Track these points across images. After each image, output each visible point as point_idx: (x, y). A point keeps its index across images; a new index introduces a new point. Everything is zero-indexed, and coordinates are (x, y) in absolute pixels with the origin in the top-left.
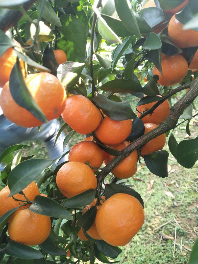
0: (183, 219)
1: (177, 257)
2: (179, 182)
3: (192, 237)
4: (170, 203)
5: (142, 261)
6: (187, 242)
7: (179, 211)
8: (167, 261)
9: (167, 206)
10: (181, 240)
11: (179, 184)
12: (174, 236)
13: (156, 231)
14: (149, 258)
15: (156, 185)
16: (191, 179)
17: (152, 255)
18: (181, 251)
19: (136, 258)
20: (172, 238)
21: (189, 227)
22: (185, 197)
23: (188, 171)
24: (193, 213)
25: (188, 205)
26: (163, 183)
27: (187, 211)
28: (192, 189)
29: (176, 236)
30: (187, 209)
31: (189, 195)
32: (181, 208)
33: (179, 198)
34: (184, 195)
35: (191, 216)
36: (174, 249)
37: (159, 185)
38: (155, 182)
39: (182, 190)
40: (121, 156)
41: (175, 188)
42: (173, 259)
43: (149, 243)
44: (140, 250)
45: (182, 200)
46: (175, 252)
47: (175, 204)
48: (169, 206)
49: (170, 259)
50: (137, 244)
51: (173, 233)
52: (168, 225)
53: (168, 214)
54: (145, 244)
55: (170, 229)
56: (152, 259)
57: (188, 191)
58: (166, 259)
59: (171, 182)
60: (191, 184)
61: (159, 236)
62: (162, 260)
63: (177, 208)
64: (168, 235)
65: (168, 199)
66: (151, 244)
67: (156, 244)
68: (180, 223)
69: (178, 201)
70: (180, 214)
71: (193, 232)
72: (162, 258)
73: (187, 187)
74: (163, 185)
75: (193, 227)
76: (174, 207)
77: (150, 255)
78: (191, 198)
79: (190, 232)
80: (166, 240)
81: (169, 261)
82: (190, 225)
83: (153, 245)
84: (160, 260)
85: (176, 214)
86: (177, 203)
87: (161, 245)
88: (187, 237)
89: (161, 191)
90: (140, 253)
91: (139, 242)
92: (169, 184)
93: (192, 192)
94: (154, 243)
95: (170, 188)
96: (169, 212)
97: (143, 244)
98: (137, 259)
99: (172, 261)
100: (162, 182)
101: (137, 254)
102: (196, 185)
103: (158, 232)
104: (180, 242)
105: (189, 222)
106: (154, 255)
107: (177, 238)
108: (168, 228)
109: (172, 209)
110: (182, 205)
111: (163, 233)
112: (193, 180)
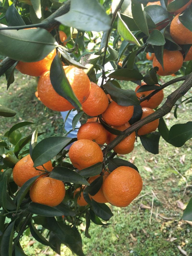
0: (160, 191)
1: (153, 224)
2: (158, 159)
3: (167, 207)
4: (149, 177)
5: (122, 227)
6: (162, 211)
7: (156, 185)
8: (144, 227)
9: (146, 180)
10: (157, 209)
11: (158, 161)
12: (151, 206)
13: (135, 202)
14: (128, 225)
15: (137, 161)
16: (169, 156)
17: (131, 222)
18: (157, 219)
19: (117, 224)
20: (149, 208)
21: (164, 199)
22: (162, 172)
23: (167, 149)
24: (169, 186)
25: (165, 180)
26: (143, 160)
27: (164, 184)
28: (169, 165)
29: (153, 206)
30: (163, 183)
31: (166, 170)
32: (158, 182)
33: (157, 173)
34: (161, 170)
35: (167, 189)
36: (151, 217)
37: (140, 161)
38: (136, 158)
39: (160, 166)
40: (123, 136)
41: (154, 164)
42: (149, 225)
43: (128, 212)
44: (121, 218)
45: (159, 175)
46: (152, 220)
47: (153, 178)
48: (148, 180)
49: (146, 225)
50: (118, 212)
51: (150, 203)
52: (146, 197)
53: (146, 187)
54: (125, 212)
55: (148, 200)
56: (131, 226)
57: (165, 167)
58: (144, 226)
59: (150, 159)
60: (168, 160)
61: (138, 206)
62: (140, 226)
63: (155, 181)
64: (146, 205)
65: (147, 174)
66: (130, 213)
67: (135, 213)
68: (157, 195)
69: (156, 176)
70: (157, 187)
71: (168, 203)
72: (140, 224)
73: (164, 164)
74: (143, 161)
75: (168, 199)
76: (152, 180)
77: (129, 222)
78: (168, 173)
79: (165, 202)
80: (144, 210)
81: (146, 227)
82: (165, 197)
83: (132, 213)
84: (137, 226)
85: (154, 187)
86: (155, 177)
87: (139, 213)
88: (162, 207)
89: (141, 167)
90: (120, 220)
91: (120, 211)
92: (148, 160)
93: (169, 168)
94: (133, 212)
95: (149, 164)
96: (147, 185)
97: (124, 212)
98: (118, 226)
99: (148, 227)
100: (142, 158)
101: (118, 221)
102: (173, 161)
103: (137, 202)
104: (156, 211)
105: (165, 194)
106: (133, 222)
107: (153, 208)
108: (146, 199)
109: (150, 182)
110: (159, 179)
111: (142, 203)
112: (170, 157)
